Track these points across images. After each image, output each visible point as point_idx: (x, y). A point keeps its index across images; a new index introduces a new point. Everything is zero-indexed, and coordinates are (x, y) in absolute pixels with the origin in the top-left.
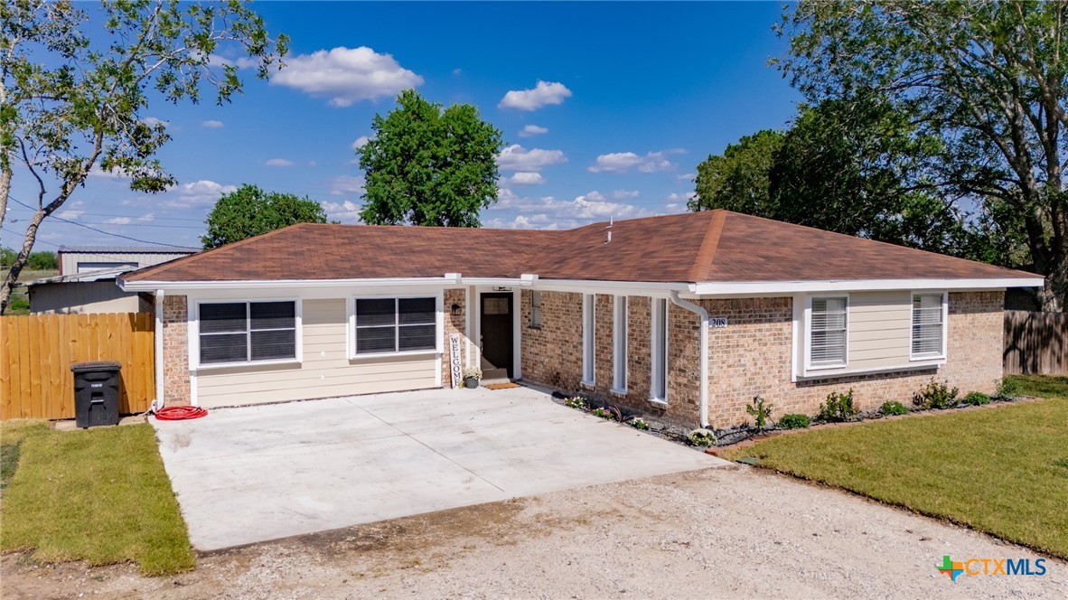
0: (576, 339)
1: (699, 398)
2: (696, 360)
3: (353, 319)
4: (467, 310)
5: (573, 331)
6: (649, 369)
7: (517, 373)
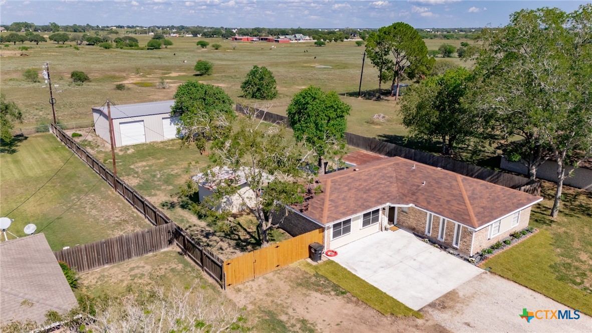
0: (424, 221)
1: (470, 250)
2: (471, 241)
3: (362, 218)
4: (386, 211)
5: (423, 219)
6: (453, 238)
7: (395, 222)
